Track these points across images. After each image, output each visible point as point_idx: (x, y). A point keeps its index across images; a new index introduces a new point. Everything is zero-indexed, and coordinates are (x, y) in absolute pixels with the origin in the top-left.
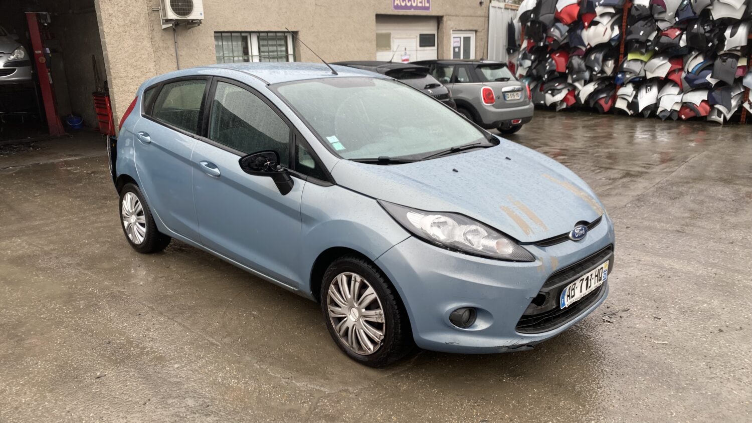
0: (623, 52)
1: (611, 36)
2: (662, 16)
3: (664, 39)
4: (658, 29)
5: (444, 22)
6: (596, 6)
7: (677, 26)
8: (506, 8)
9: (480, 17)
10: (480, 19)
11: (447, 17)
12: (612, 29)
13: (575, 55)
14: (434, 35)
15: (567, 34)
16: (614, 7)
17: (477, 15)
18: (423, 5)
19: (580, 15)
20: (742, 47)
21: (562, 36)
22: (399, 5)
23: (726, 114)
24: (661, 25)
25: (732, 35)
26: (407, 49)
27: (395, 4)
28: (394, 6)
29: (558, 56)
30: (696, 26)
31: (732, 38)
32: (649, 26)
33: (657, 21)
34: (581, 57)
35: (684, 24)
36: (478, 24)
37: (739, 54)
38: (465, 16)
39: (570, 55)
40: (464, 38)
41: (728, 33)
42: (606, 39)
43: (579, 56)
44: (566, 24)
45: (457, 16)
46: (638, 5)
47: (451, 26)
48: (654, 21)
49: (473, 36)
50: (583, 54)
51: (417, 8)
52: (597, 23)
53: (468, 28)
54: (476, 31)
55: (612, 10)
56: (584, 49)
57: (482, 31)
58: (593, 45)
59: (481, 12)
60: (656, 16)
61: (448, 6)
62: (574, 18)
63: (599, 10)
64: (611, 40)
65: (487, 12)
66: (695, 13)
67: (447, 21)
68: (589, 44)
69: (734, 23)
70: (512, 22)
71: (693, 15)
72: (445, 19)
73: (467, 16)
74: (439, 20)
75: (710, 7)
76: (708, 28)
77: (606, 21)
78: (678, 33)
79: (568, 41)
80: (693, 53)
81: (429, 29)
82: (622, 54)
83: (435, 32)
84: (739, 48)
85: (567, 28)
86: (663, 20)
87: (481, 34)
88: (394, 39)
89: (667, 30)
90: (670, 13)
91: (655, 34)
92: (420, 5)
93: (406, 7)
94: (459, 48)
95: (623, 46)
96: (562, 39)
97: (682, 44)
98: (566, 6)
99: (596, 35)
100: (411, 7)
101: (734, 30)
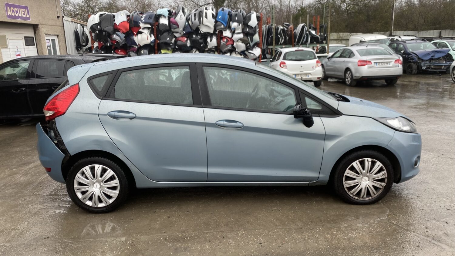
0: (157, 49)
1: (151, 40)
2: (176, 30)
3: (179, 43)
4: (175, 37)
5: (40, 29)
6: (140, 23)
7: (184, 35)
8: (72, 22)
9: (59, 26)
10: (59, 27)
11: (41, 25)
12: (151, 36)
13: (131, 51)
14: (33, 37)
15: (124, 38)
16: (150, 24)
17: (57, 25)
18: (26, 16)
19: (131, 28)
20: (215, 47)
21: (121, 40)
22: (11, 15)
23: (214, 79)
24: (177, 35)
25: (211, 40)
26: (18, 48)
27: (8, 14)
28: (8, 15)
29: (120, 52)
30: (194, 36)
31: (211, 42)
32: (171, 36)
33: (174, 32)
34: (135, 52)
35: (188, 35)
36: (59, 31)
37: (214, 50)
38: (50, 25)
39: (127, 51)
40: (52, 40)
41: (209, 39)
42: (148, 42)
43: (133, 51)
44: (123, 33)
45: (46, 25)
46: (162, 24)
47: (44, 32)
48: (172, 33)
49: (56, 39)
50: (136, 50)
51: (22, 18)
52: (141, 33)
53: (54, 34)
54: (58, 36)
55: (149, 26)
56: (137, 47)
57: (61, 36)
58: (142, 45)
59: (59, 23)
60: (173, 30)
61: (40, 18)
62: (128, 29)
63: (142, 25)
64: (151, 42)
65: (62, 23)
66: (191, 29)
67: (41, 29)
68: (139, 45)
69: (211, 35)
70: (76, 30)
71: (191, 30)
72: (40, 26)
73: (52, 25)
74: (35, 27)
75: (199, 27)
76: (199, 37)
77: (146, 32)
78: (186, 39)
79: (125, 43)
80: (194, 49)
81: (30, 33)
82: (156, 50)
83: (33, 36)
84: (214, 47)
85: (124, 35)
86: (177, 32)
87: (62, 37)
88: (9, 40)
89: (180, 38)
90: (181, 28)
91: (174, 40)
92: (24, 16)
93: (15, 17)
94: (50, 46)
95: (157, 46)
96: (122, 41)
97: (189, 45)
98: (122, 22)
99: (143, 40)
100: (18, 17)
101: (211, 38)
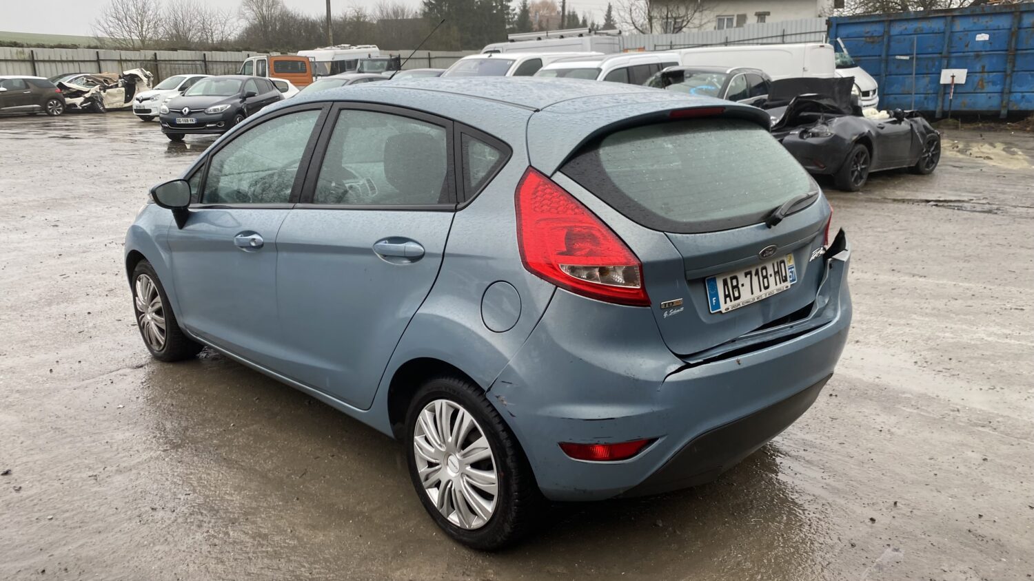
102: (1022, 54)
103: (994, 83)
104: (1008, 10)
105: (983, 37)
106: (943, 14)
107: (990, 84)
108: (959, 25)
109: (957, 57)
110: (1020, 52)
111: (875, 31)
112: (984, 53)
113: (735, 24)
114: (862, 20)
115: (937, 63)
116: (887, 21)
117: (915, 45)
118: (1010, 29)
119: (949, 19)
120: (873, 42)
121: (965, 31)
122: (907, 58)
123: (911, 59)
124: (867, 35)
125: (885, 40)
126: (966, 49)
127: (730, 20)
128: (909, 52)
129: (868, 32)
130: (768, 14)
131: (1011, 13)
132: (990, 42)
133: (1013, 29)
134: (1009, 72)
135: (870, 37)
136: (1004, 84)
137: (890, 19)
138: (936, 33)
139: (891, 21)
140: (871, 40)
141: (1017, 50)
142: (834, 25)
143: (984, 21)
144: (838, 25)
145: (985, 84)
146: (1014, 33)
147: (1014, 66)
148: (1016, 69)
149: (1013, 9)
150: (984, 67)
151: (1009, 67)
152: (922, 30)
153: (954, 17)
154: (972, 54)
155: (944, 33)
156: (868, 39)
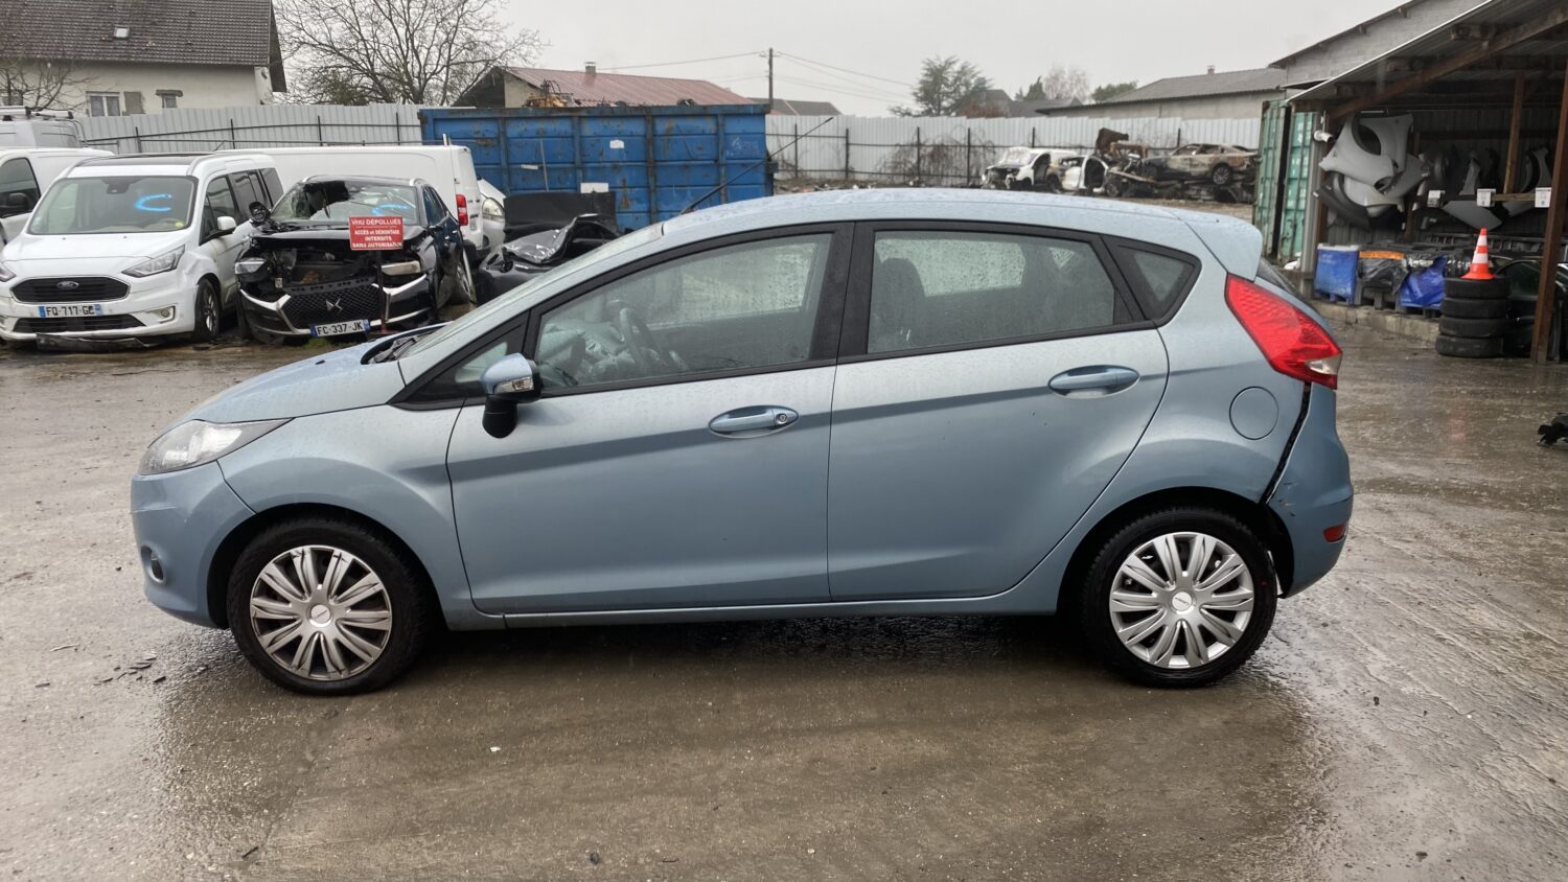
102: (662, 166)
103: (639, 201)
104: (639, 113)
105: (617, 144)
106: (568, 114)
107: (635, 202)
108: (589, 128)
109: (593, 168)
110: (658, 163)
111: (487, 131)
112: (621, 164)
113: (123, 108)
114: (467, 116)
115: (570, 175)
116: (501, 118)
117: (542, 151)
118: (645, 136)
119: (576, 120)
120: (486, 146)
121: (596, 136)
122: (535, 167)
123: (541, 168)
124: (476, 136)
125: (502, 143)
126: (601, 159)
127: (113, 100)
128: (534, 159)
129: (478, 132)
130: (180, 94)
131: (644, 117)
132: (626, 150)
133: (648, 137)
134: (652, 187)
135: (482, 139)
136: (650, 203)
137: (504, 116)
138: (562, 137)
139: (505, 118)
140: (484, 143)
141: (656, 161)
142: (431, 121)
143: (614, 125)
144: (435, 120)
145: (630, 202)
146: (650, 140)
147: (656, 180)
148: (658, 184)
149: (644, 113)
150: (624, 181)
151: (651, 180)
152: (545, 133)
153: (580, 117)
154: (608, 165)
155: (572, 137)
156: (479, 142)
